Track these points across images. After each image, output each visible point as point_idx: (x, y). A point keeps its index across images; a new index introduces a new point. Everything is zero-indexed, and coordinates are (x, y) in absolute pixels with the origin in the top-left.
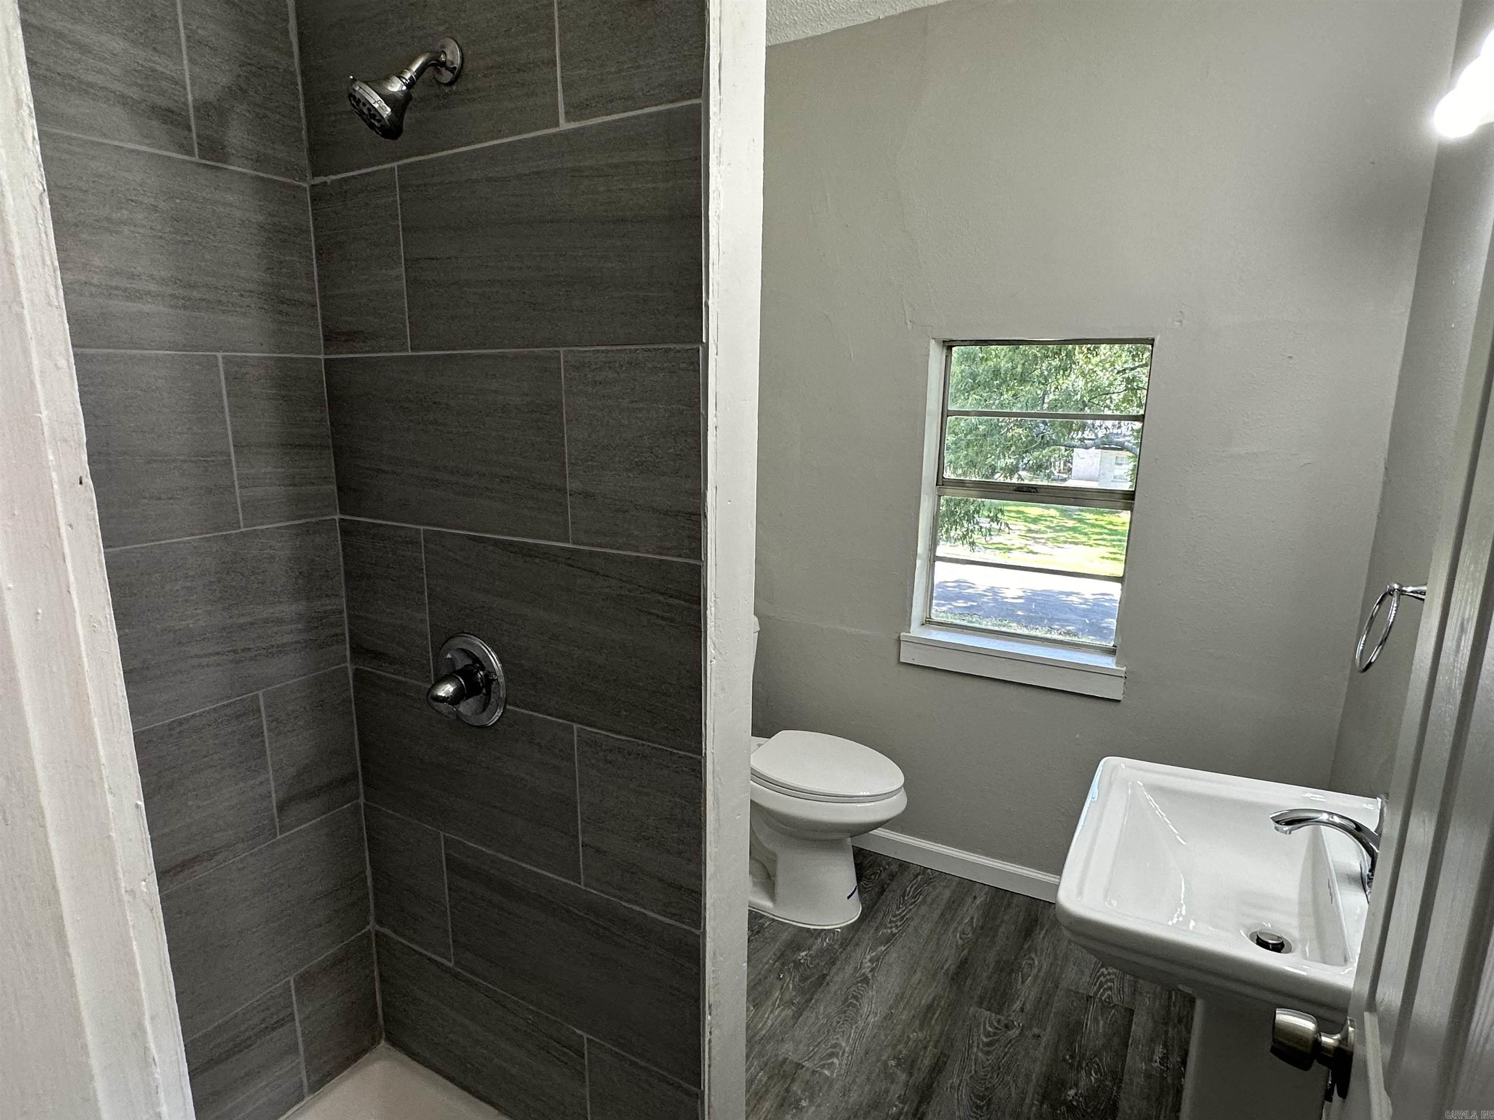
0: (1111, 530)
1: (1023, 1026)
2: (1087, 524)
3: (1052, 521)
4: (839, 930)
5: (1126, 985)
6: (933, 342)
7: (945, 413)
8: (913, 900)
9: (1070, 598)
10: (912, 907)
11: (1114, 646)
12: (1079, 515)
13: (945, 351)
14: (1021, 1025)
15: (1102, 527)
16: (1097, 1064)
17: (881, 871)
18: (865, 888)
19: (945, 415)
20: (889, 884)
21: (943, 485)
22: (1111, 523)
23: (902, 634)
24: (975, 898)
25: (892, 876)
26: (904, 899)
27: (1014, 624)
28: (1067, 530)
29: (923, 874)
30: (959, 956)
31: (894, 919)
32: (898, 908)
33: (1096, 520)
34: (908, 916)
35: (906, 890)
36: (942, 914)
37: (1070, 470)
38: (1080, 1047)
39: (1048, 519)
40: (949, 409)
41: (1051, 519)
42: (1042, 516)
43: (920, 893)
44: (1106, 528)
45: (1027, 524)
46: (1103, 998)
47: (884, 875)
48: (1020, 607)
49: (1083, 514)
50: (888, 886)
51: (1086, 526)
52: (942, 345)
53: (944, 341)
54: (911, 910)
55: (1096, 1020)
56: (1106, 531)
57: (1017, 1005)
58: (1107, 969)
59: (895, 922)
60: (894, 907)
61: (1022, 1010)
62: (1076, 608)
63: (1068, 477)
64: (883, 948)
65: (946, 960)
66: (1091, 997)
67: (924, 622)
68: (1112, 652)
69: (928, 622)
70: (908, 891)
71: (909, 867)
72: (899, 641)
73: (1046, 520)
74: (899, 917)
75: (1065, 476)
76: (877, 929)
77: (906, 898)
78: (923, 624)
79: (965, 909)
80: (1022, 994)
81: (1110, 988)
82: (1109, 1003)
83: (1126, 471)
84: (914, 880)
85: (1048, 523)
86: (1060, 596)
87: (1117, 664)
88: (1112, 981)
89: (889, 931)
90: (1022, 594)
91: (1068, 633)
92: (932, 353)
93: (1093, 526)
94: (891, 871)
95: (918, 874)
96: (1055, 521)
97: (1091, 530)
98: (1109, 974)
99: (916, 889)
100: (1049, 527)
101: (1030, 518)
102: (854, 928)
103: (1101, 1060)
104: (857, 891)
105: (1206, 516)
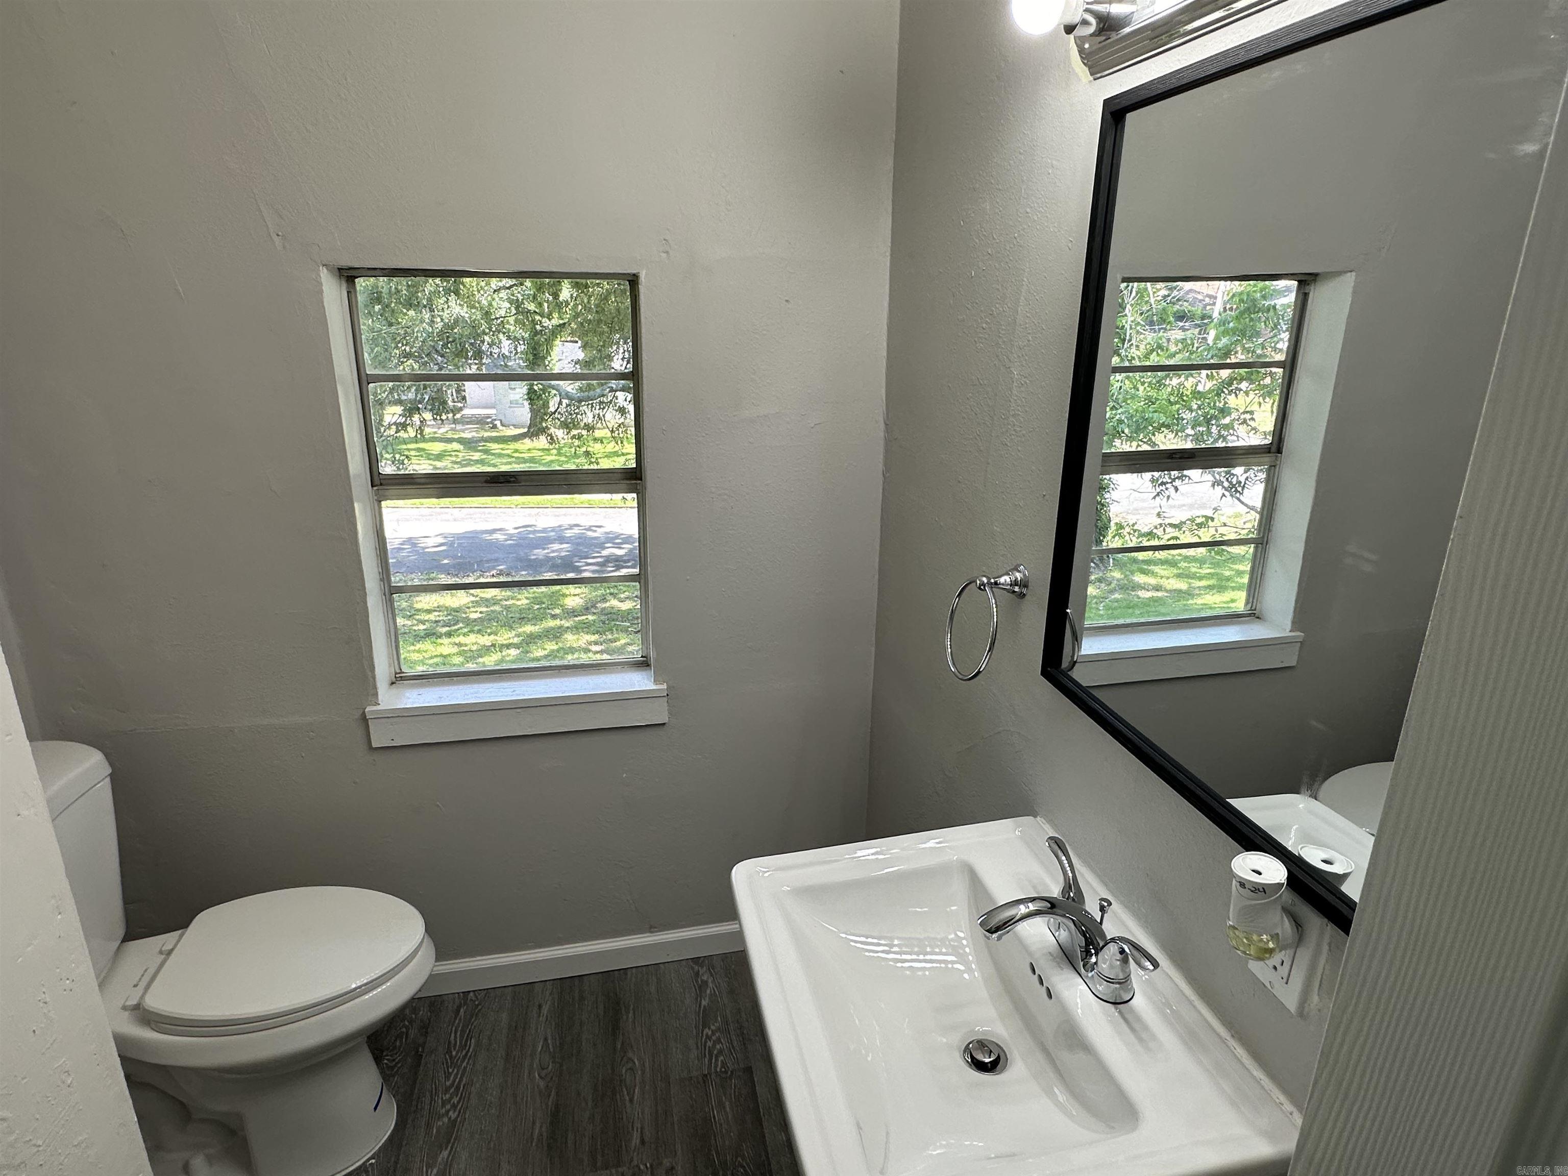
0: (517, 458)
1: (651, 1166)
2: (493, 454)
3: (456, 456)
4: (373, 1161)
5: (734, 1037)
6: (324, 274)
7: (363, 380)
8: (464, 1053)
9: (495, 536)
10: (465, 1064)
11: (642, 657)
12: (484, 446)
13: (344, 285)
14: (648, 1165)
15: (508, 455)
16: (743, 1167)
17: (407, 1027)
18: (392, 1068)
19: (365, 383)
20: (425, 1043)
21: (381, 484)
22: (516, 451)
23: (366, 710)
24: (540, 1006)
25: (425, 1029)
26: (451, 1057)
27: (443, 576)
28: (476, 464)
29: (465, 1004)
30: (547, 1105)
31: (448, 1096)
32: (447, 1077)
33: (502, 449)
34: (464, 1082)
35: (450, 1042)
36: (507, 1055)
37: (464, 398)
38: (717, 1153)
39: (453, 454)
40: (368, 373)
41: (456, 453)
42: (445, 451)
43: (469, 1037)
44: (513, 457)
45: (431, 462)
46: (718, 1070)
47: (413, 1033)
48: (444, 554)
49: (488, 444)
50: (423, 1048)
51: (493, 457)
52: (338, 274)
53: (339, 269)
54: (465, 1068)
55: (721, 1105)
56: (514, 459)
57: (636, 1140)
58: (709, 1028)
59: (449, 1101)
60: (442, 1075)
61: (643, 1142)
62: (503, 545)
63: (464, 406)
64: (445, 1153)
65: (534, 1123)
66: (706, 1076)
67: (394, 680)
68: (643, 664)
69: (399, 679)
70: (453, 1042)
71: (442, 1002)
72: (364, 719)
73: (450, 456)
74: (452, 1090)
75: (460, 405)
76: (428, 1126)
77: (454, 1053)
78: (393, 683)
79: (533, 1032)
80: (636, 1118)
81: (721, 1052)
82: (726, 1072)
83: (522, 395)
84: (455, 1018)
85: (454, 459)
86: (484, 535)
87: (656, 682)
88: (719, 1041)
89: (446, 1120)
90: (443, 541)
91: (500, 574)
92: (325, 288)
93: (500, 456)
94: (422, 1021)
95: (459, 1007)
96: (461, 455)
97: (499, 460)
98: (713, 1033)
99: (463, 1031)
100: (456, 463)
101: (432, 454)
102: (395, 1142)
103: (743, 1158)
104: (384, 1087)
105: (726, 494)
